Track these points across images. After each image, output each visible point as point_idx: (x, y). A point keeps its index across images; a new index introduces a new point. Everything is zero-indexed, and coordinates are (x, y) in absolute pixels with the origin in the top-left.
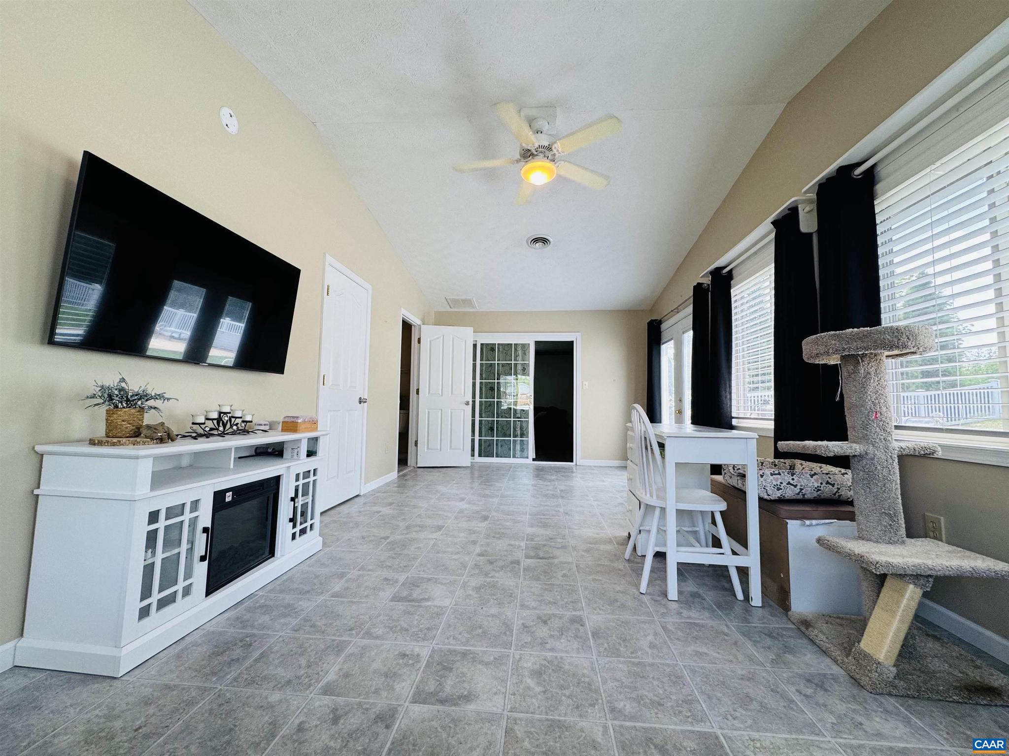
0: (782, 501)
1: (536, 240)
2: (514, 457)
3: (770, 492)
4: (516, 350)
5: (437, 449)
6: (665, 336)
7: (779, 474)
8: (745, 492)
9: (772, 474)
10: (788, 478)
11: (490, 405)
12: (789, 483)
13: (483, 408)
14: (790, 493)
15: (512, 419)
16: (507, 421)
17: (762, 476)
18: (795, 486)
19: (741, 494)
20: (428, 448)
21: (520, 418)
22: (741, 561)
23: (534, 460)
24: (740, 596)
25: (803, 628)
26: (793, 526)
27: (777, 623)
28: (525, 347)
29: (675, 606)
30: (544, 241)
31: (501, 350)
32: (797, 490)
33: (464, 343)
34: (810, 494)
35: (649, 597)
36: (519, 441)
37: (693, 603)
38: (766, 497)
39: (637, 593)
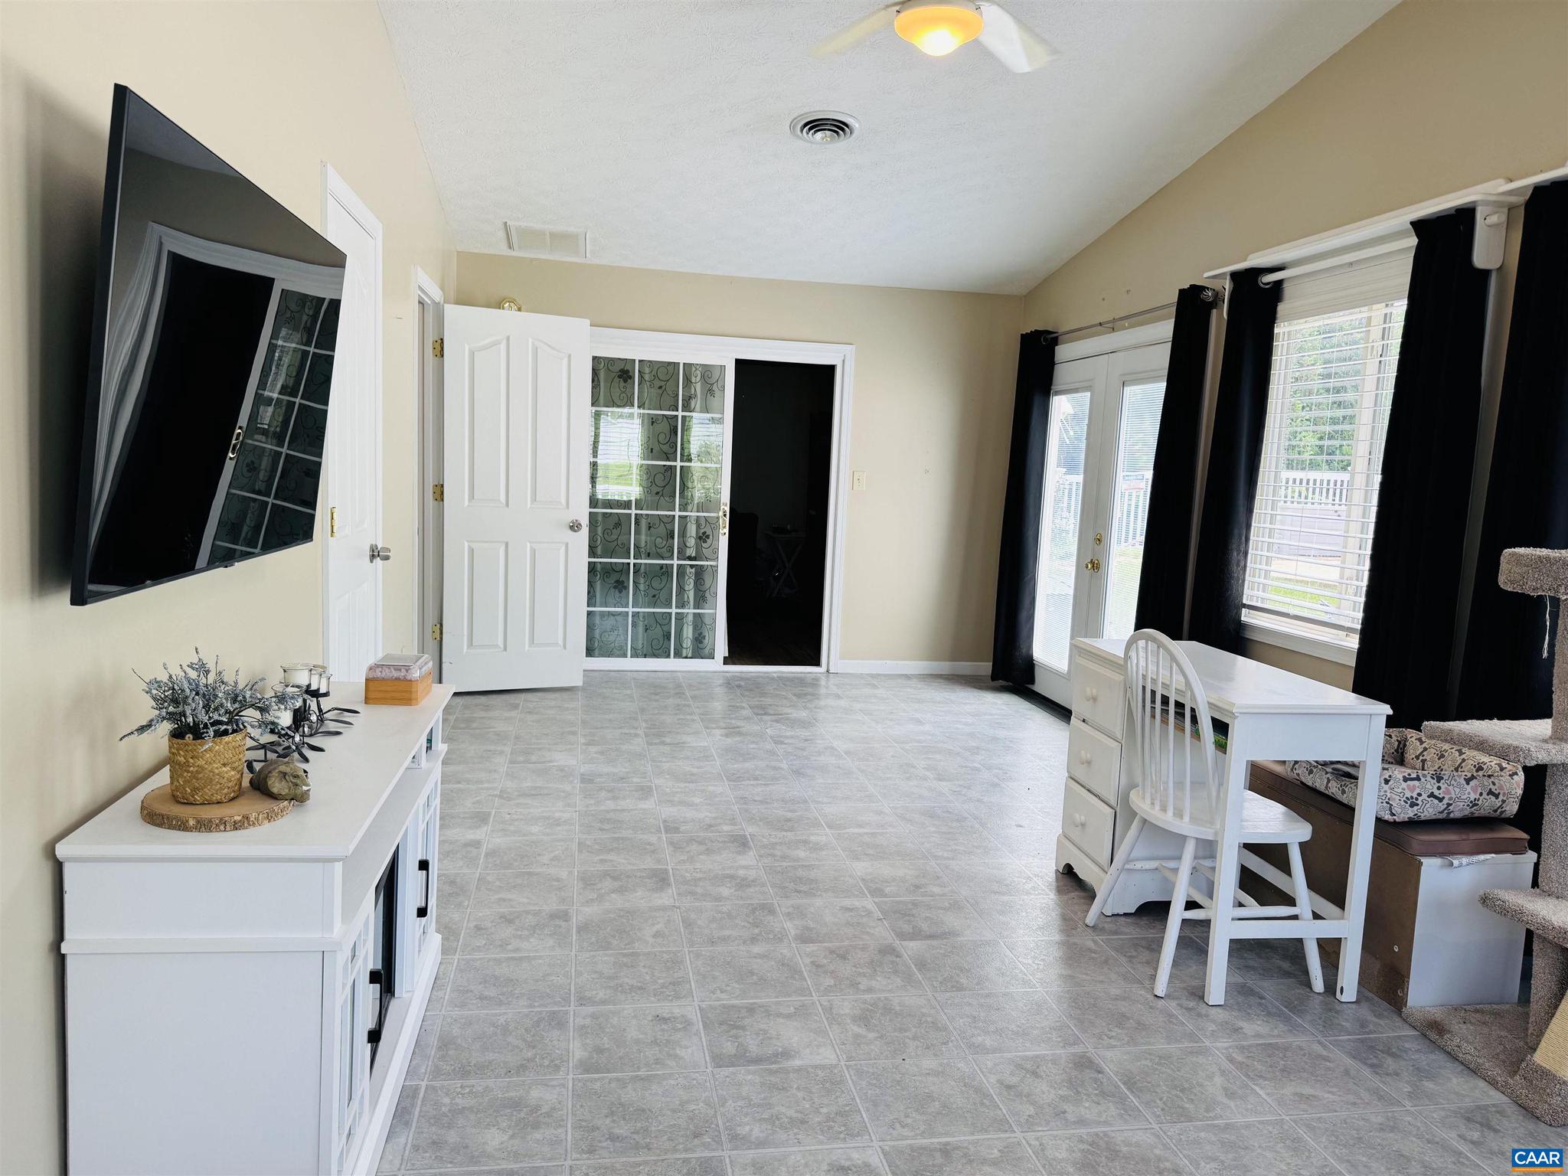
0: (1415, 824)
1: (815, 125)
2: (678, 654)
3: (1397, 810)
4: (688, 380)
5: (497, 646)
6: (1063, 374)
7: (1418, 779)
8: (1353, 809)
9: (1405, 780)
10: (1431, 786)
11: (618, 525)
12: (1432, 795)
13: (600, 530)
14: (1429, 810)
15: (675, 562)
16: (662, 566)
17: (1387, 782)
18: (1441, 800)
19: (1346, 813)
20: (471, 644)
21: (695, 559)
22: (1328, 929)
23: (726, 661)
24: (1318, 985)
25: (1433, 1036)
26: (1431, 868)
27: (1389, 1029)
28: (709, 374)
29: (1220, 1015)
30: (839, 127)
31: (647, 377)
32: (1442, 806)
33: (565, 361)
34: (1459, 810)
35: (1174, 1003)
36: (691, 618)
37: (1250, 1006)
38: (1387, 817)
39: (1150, 997)
